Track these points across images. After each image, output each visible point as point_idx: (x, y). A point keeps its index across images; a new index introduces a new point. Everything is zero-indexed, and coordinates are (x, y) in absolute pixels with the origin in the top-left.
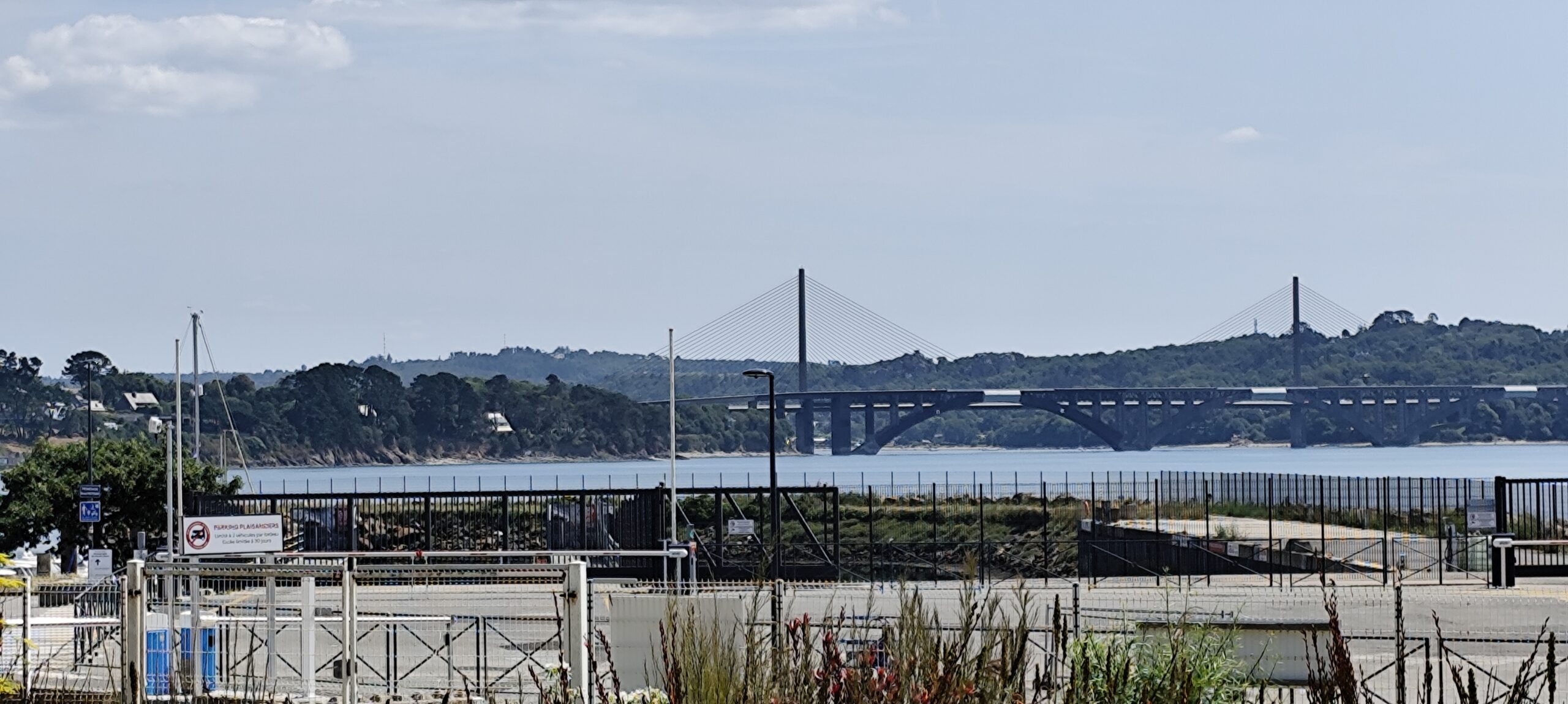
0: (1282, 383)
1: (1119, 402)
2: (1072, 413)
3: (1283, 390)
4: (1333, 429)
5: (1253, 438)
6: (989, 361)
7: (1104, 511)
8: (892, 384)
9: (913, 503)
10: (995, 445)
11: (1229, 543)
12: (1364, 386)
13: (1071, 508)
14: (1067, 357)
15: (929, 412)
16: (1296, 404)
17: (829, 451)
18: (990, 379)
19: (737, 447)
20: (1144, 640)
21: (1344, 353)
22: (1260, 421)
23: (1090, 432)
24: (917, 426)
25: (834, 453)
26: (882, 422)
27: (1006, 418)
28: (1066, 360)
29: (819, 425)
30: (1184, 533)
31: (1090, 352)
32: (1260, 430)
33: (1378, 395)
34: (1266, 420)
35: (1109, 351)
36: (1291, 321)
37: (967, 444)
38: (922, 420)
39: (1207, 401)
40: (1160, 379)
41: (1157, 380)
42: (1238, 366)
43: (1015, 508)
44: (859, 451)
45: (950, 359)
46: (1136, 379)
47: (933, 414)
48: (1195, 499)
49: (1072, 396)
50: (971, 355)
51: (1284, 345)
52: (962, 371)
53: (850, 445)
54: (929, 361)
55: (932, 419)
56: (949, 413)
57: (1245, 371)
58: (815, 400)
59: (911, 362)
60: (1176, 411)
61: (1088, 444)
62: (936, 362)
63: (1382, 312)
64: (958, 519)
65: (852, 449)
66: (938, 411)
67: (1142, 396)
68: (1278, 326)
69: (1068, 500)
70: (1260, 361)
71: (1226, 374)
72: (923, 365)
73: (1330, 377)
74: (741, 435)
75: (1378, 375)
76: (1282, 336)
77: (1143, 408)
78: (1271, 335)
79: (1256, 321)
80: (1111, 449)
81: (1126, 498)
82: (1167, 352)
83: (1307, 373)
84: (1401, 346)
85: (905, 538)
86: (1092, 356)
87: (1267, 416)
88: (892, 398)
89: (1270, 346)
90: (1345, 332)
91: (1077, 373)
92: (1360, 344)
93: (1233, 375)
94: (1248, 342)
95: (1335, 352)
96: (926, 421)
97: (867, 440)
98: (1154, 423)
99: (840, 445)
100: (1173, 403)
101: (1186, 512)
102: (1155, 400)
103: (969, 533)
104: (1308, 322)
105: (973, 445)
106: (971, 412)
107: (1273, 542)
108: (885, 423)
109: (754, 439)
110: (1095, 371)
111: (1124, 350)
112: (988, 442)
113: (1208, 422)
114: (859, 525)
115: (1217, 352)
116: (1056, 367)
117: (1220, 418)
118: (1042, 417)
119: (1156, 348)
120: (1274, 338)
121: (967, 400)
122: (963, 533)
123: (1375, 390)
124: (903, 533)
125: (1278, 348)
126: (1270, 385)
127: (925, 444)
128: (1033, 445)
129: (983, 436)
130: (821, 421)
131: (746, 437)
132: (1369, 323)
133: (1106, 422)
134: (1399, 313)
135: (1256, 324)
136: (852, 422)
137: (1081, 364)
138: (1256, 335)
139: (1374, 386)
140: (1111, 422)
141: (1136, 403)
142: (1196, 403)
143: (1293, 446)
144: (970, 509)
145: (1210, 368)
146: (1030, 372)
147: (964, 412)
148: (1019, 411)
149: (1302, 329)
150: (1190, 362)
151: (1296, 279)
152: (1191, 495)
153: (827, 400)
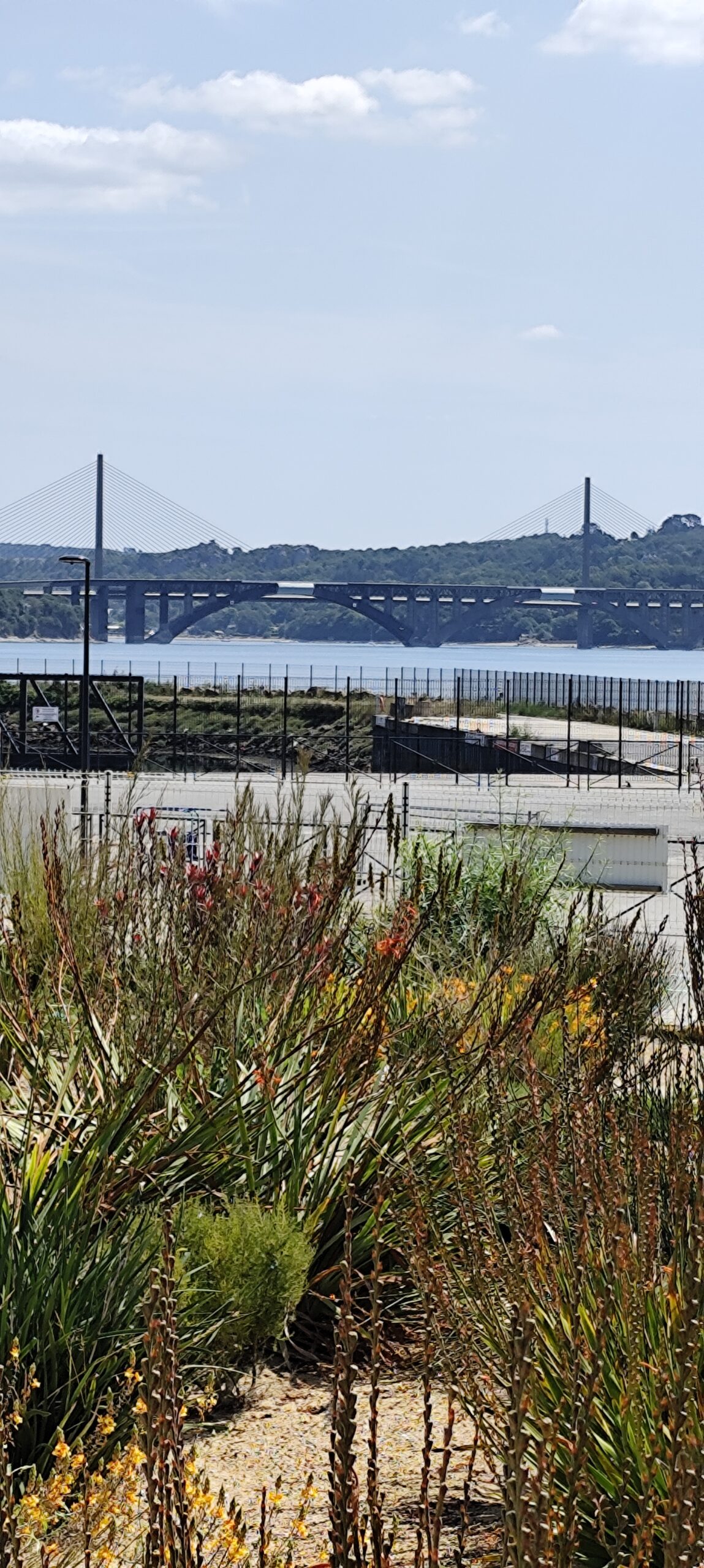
0: (571, 583)
1: (412, 598)
2: (364, 607)
3: (572, 590)
4: (619, 630)
5: (540, 638)
6: (284, 553)
7: (399, 707)
8: (187, 573)
9: (208, 693)
10: (287, 638)
11: (523, 743)
12: (650, 588)
13: (365, 703)
14: (360, 551)
15: (224, 602)
16: (584, 604)
17: (123, 639)
18: (284, 571)
19: (32, 632)
20: (475, 841)
21: (632, 555)
22: (548, 621)
23: (381, 628)
24: (210, 616)
25: (128, 642)
26: (176, 611)
27: (300, 610)
28: (359, 555)
29: (114, 613)
30: (478, 730)
31: (384, 547)
32: (548, 630)
33: (664, 598)
34: (553, 620)
35: (402, 547)
36: (582, 522)
37: (260, 635)
38: (216, 610)
39: (497, 599)
40: (451, 576)
41: (449, 577)
42: (528, 565)
43: (310, 701)
44: (152, 639)
45: (245, 550)
46: (429, 575)
47: (228, 605)
48: (487, 698)
49: (363, 589)
50: (267, 546)
51: (574, 545)
52: (257, 562)
53: (144, 634)
54: (225, 551)
55: (225, 610)
56: (243, 603)
57: (534, 571)
58: (111, 587)
59: (207, 552)
60: (466, 608)
61: (379, 639)
62: (231, 552)
63: (671, 515)
64: (253, 711)
65: (146, 637)
66: (232, 602)
67: (434, 593)
68: (569, 526)
69: (363, 695)
70: (550, 561)
71: (516, 572)
72: (219, 555)
73: (616, 578)
74: (36, 620)
75: (665, 578)
76: (573, 536)
77: (434, 604)
78: (561, 535)
79: (547, 521)
80: (401, 645)
81: (420, 694)
82: (459, 549)
83: (596, 574)
84: (689, 549)
85: (200, 729)
86: (386, 551)
87: (555, 616)
88: (187, 586)
89: (561, 546)
90: (634, 535)
91: (369, 568)
92: (649, 546)
93: (523, 574)
94: (539, 542)
95: (623, 555)
96: (220, 612)
97: (161, 629)
98: (445, 620)
99: (134, 633)
100: (464, 600)
101: (479, 710)
102: (445, 596)
103: (263, 725)
104: (598, 523)
105: (265, 637)
106: (264, 603)
107: (572, 743)
108: (179, 612)
109: (49, 625)
110: (388, 566)
111: (417, 546)
112: (280, 634)
113: (498, 620)
114: (154, 715)
115: (509, 551)
116: (350, 561)
117: (509, 617)
118: (334, 610)
119: (448, 545)
120: (564, 539)
121: (262, 591)
122: (257, 725)
123: (661, 593)
124: (199, 723)
125: (568, 549)
126: (560, 585)
127: (217, 634)
128: (325, 638)
129: (276, 628)
130: (116, 608)
131: (40, 622)
132: (657, 526)
133: (397, 617)
134: (688, 516)
135: (547, 524)
136: (147, 611)
137: (374, 559)
138: (546, 535)
139: (661, 589)
140: (401, 617)
141: (428, 599)
142: (487, 601)
143: (580, 647)
144: (266, 701)
145: (500, 566)
146: (324, 565)
147: (258, 604)
148: (312, 604)
149: (592, 531)
150: (481, 560)
151: (588, 480)
152: (483, 693)
153: (123, 588)
